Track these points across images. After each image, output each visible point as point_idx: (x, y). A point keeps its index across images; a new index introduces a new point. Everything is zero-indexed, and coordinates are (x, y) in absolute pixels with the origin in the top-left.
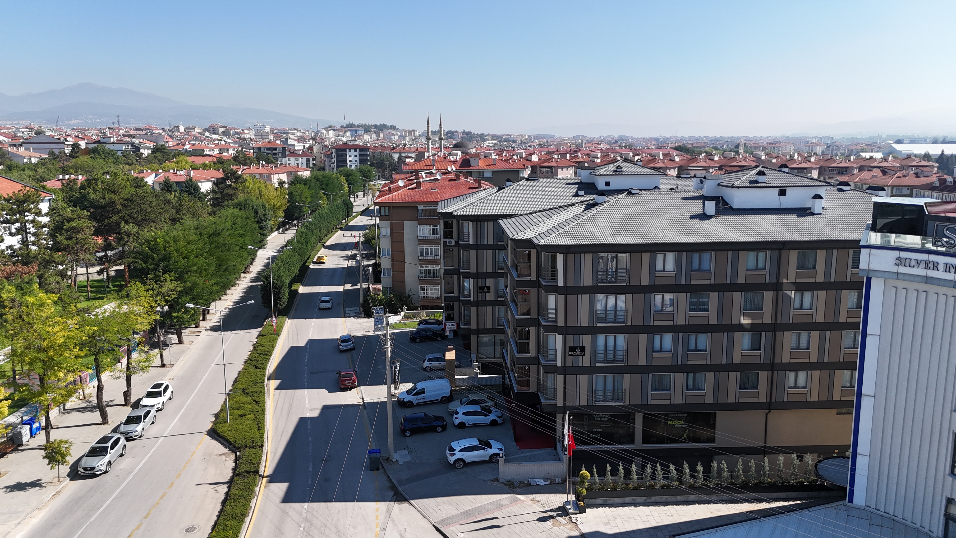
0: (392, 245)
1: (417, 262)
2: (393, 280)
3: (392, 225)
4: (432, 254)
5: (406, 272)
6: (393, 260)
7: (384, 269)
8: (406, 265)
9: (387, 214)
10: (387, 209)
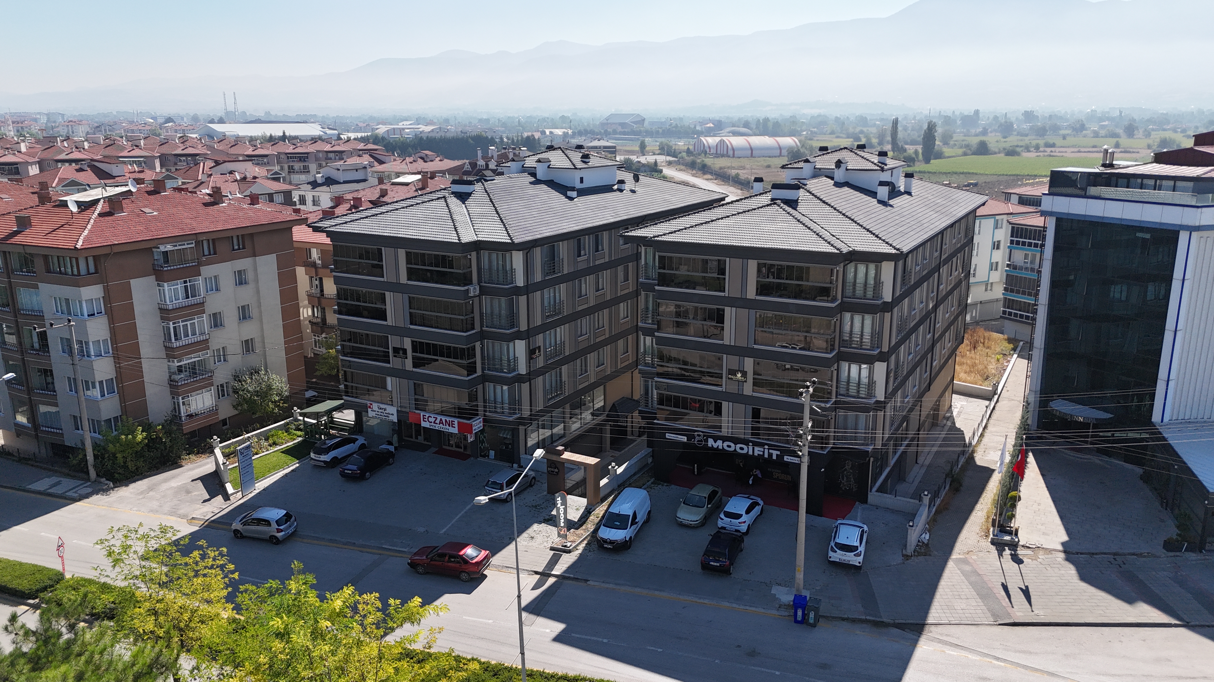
0: (113, 331)
1: (163, 354)
2: (123, 400)
3: (106, 290)
4: (194, 334)
5: (147, 378)
6: (117, 359)
7: (101, 383)
8: (146, 366)
9: (92, 269)
10: (91, 261)
